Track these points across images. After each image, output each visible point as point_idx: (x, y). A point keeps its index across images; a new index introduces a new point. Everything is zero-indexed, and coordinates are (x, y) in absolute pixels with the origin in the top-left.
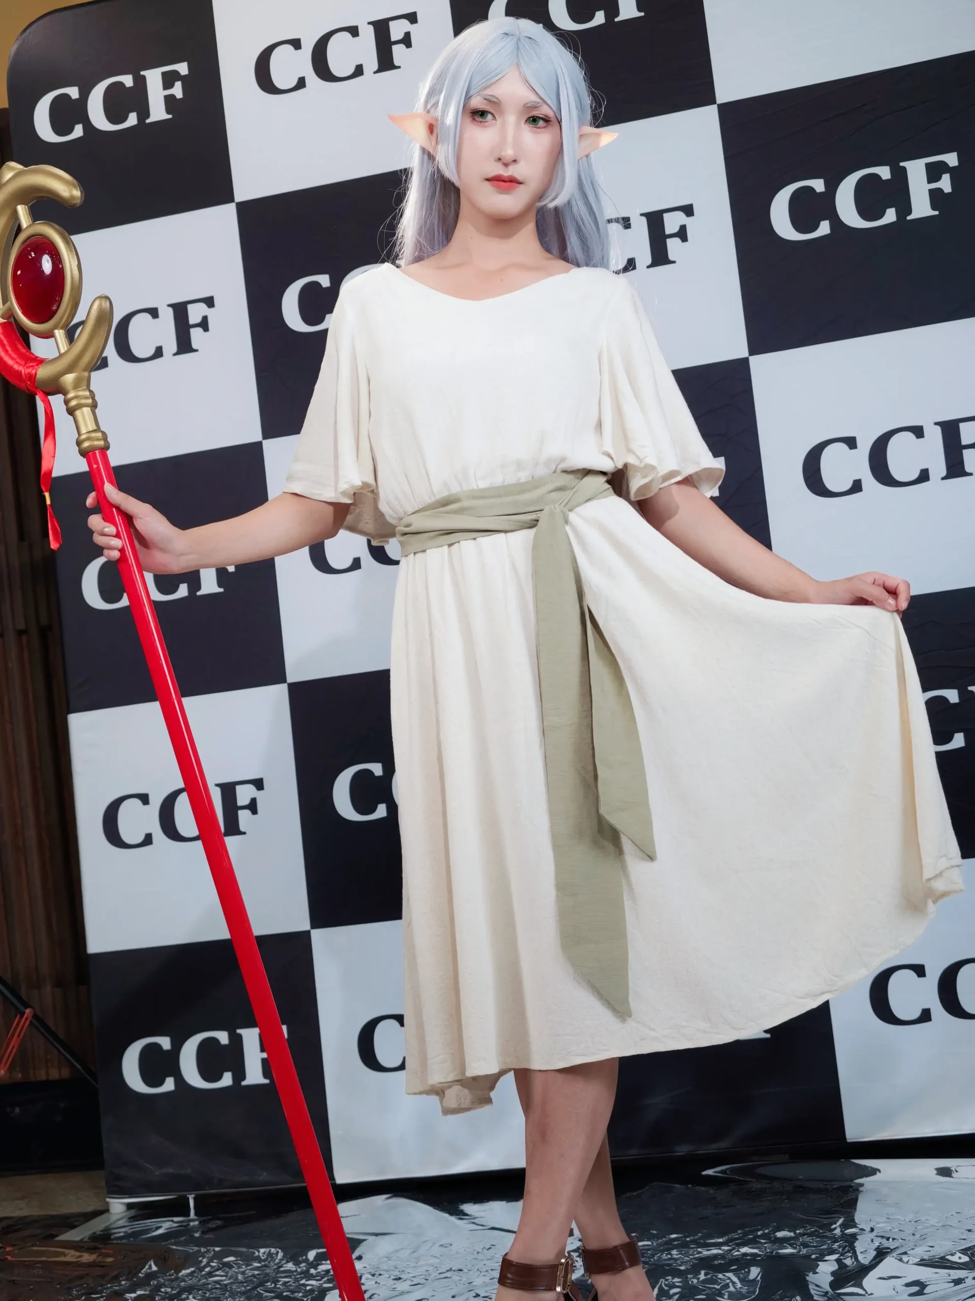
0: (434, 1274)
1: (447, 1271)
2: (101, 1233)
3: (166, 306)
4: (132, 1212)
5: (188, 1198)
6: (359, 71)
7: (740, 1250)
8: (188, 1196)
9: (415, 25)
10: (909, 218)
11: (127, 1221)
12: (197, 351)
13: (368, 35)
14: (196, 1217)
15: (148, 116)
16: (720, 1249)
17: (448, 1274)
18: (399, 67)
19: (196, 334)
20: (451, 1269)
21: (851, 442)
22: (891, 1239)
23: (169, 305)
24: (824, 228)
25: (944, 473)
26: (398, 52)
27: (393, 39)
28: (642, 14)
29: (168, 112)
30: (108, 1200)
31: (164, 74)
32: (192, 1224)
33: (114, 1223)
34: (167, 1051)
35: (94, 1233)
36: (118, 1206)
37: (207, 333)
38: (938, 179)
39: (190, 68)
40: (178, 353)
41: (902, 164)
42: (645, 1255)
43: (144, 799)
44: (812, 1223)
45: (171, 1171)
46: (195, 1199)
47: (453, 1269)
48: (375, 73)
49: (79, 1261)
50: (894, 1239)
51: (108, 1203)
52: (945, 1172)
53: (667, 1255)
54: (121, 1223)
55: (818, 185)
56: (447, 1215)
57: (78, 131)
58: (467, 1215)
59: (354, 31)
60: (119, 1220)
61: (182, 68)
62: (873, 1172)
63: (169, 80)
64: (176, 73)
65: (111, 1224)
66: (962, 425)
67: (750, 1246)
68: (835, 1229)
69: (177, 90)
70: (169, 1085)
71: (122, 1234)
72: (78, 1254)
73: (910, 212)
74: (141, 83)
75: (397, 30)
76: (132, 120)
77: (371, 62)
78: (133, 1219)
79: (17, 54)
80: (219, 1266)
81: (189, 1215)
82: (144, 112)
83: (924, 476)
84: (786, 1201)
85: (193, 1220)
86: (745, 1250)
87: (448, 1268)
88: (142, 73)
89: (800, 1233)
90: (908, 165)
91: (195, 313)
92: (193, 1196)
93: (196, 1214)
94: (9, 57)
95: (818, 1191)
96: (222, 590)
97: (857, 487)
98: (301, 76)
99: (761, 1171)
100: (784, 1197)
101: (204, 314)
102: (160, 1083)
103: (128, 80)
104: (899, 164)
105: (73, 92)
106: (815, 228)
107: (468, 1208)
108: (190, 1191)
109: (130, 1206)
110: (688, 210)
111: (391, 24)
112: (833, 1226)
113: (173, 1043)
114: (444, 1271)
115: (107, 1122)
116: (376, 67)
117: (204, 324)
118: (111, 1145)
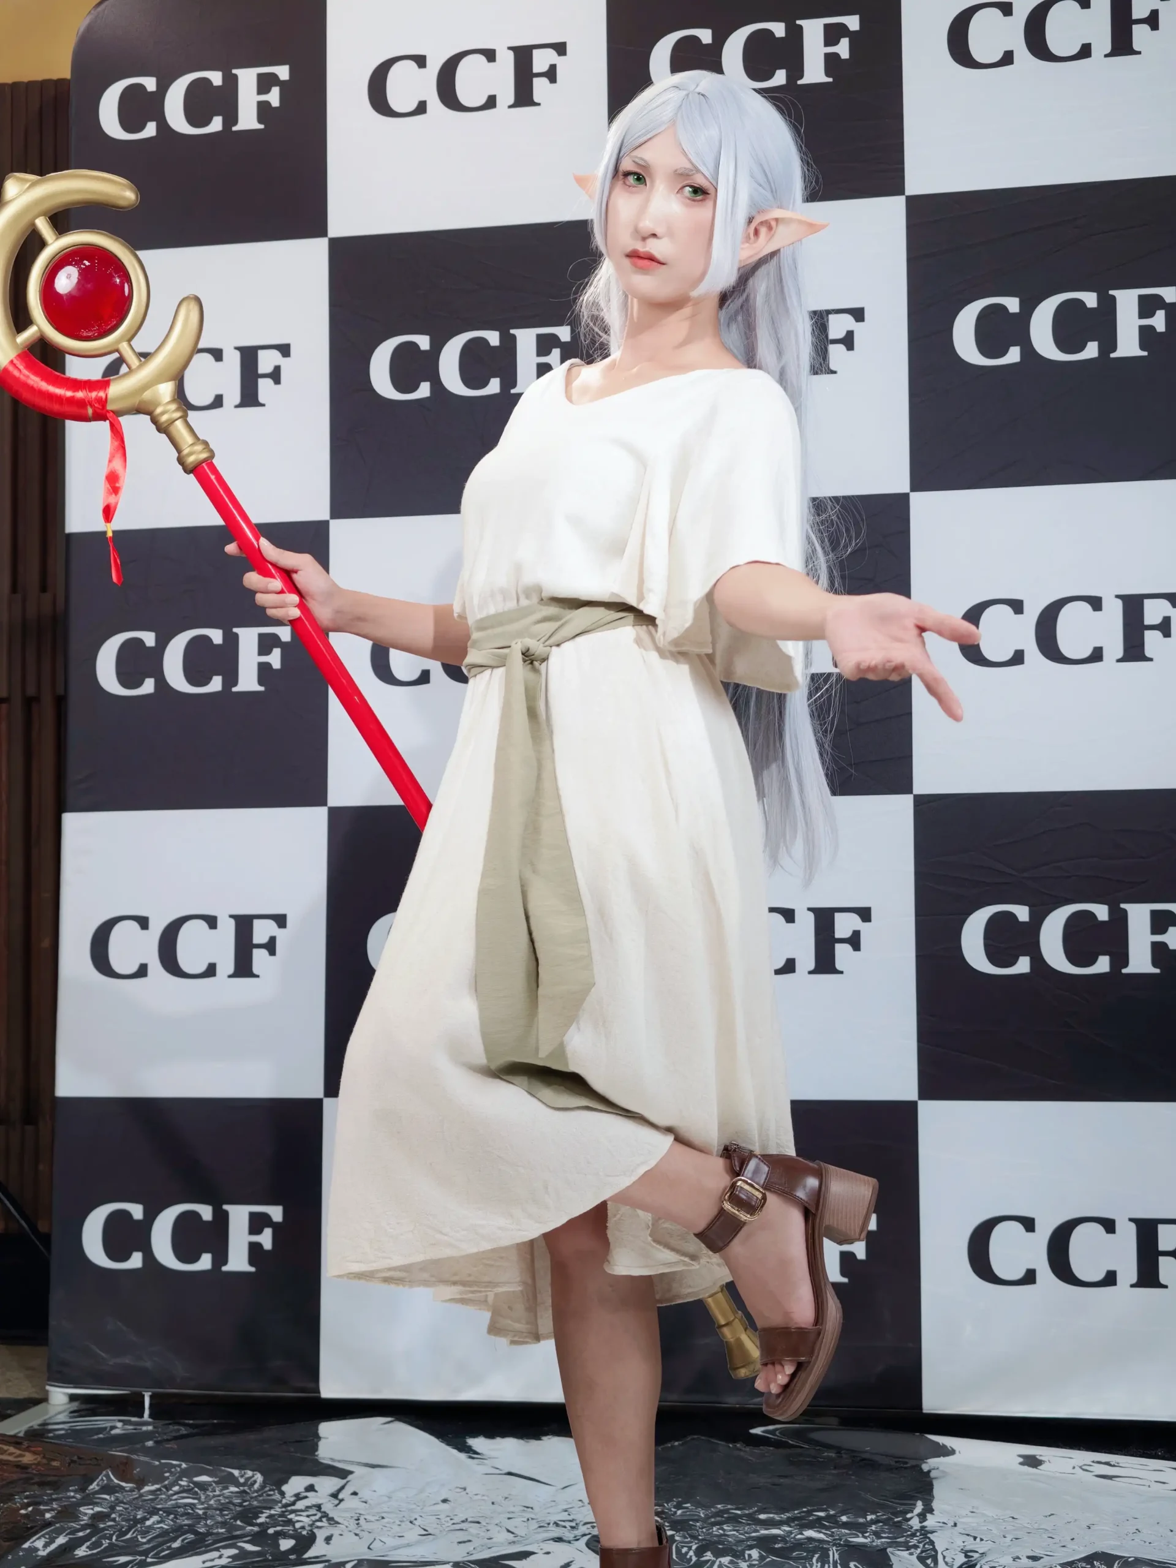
0: (447, 1525)
1: (463, 1522)
2: (38, 1427)
3: (233, 348)
4: (75, 1405)
5: (144, 1396)
6: (491, 103)
7: (804, 1533)
8: (144, 1393)
9: (562, 58)
10: (1113, 355)
11: (67, 1416)
12: (263, 405)
13: (506, 61)
14: (150, 1420)
15: (236, 122)
16: (780, 1529)
17: (463, 1525)
18: (539, 104)
19: (265, 386)
20: (467, 1519)
21: (1017, 606)
22: (978, 1540)
23: (236, 348)
24: (1014, 355)
25: (1120, 654)
26: (540, 86)
27: (536, 70)
28: (830, 80)
29: (260, 121)
30: (48, 1388)
31: (260, 77)
32: (144, 1428)
33: (53, 1417)
34: (138, 1221)
35: (32, 1427)
36: (59, 1396)
37: (278, 386)
38: (1151, 315)
39: (292, 72)
40: (241, 405)
41: (1111, 292)
42: (693, 1527)
43: (143, 922)
44: (882, 1507)
45: (127, 1361)
46: (151, 1397)
47: (469, 1520)
48: (510, 107)
49: (20, 1461)
50: (982, 1540)
51: (47, 1391)
52: (1032, 1462)
53: (719, 1529)
54: (62, 1418)
55: (1012, 304)
56: (455, 1452)
57: (150, 130)
58: (476, 1453)
59: (490, 55)
60: (60, 1413)
61: (283, 72)
62: (948, 1452)
63: (265, 83)
64: (274, 76)
65: (50, 1418)
66: (1147, 602)
67: (815, 1529)
68: (911, 1518)
69: (274, 97)
70: (136, 1261)
71: (62, 1432)
72: (18, 1452)
73: (1114, 349)
74: (231, 82)
75: (541, 61)
76: (216, 125)
77: (506, 94)
78: (74, 1413)
79: (89, 29)
80: (189, 1486)
81: (142, 1416)
82: (231, 117)
83: (1097, 655)
84: (853, 1477)
85: (146, 1424)
86: (810, 1533)
87: (464, 1519)
88: (234, 71)
89: (872, 1520)
90: (1118, 294)
91: (267, 361)
92: (150, 1393)
93: (151, 1416)
94: (78, 33)
95: (890, 1469)
96: (262, 689)
97: (1018, 658)
98: (423, 99)
99: (815, 1436)
100: (850, 1472)
101: (277, 364)
102: (126, 1257)
103: (216, 78)
104: (1108, 292)
105: (150, 84)
106: (1003, 353)
107: (478, 1443)
108: (148, 1387)
109: (73, 1398)
110: (858, 314)
111: (535, 52)
112: (909, 1516)
113: (146, 1212)
114: (458, 1522)
115: (57, 1297)
116: (512, 101)
117: (276, 375)
118: (59, 1322)
